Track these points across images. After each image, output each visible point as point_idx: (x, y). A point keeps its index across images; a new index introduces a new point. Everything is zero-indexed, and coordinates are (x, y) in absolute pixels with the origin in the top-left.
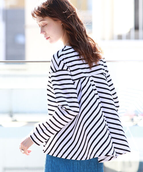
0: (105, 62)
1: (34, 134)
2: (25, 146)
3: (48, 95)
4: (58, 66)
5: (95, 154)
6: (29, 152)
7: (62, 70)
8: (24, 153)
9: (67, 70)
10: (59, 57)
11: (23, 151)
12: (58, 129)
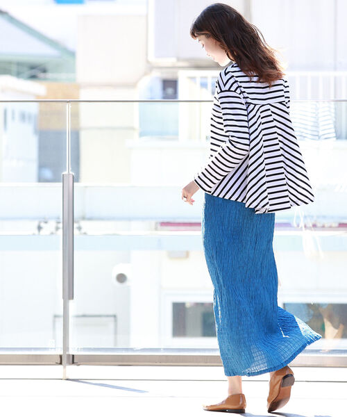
0: (286, 82)
1: (199, 177)
2: (188, 192)
3: (212, 131)
4: (225, 86)
5: (251, 203)
6: (193, 201)
7: (229, 90)
8: (187, 200)
9: (235, 91)
10: (226, 74)
11: (185, 199)
12: (225, 174)
